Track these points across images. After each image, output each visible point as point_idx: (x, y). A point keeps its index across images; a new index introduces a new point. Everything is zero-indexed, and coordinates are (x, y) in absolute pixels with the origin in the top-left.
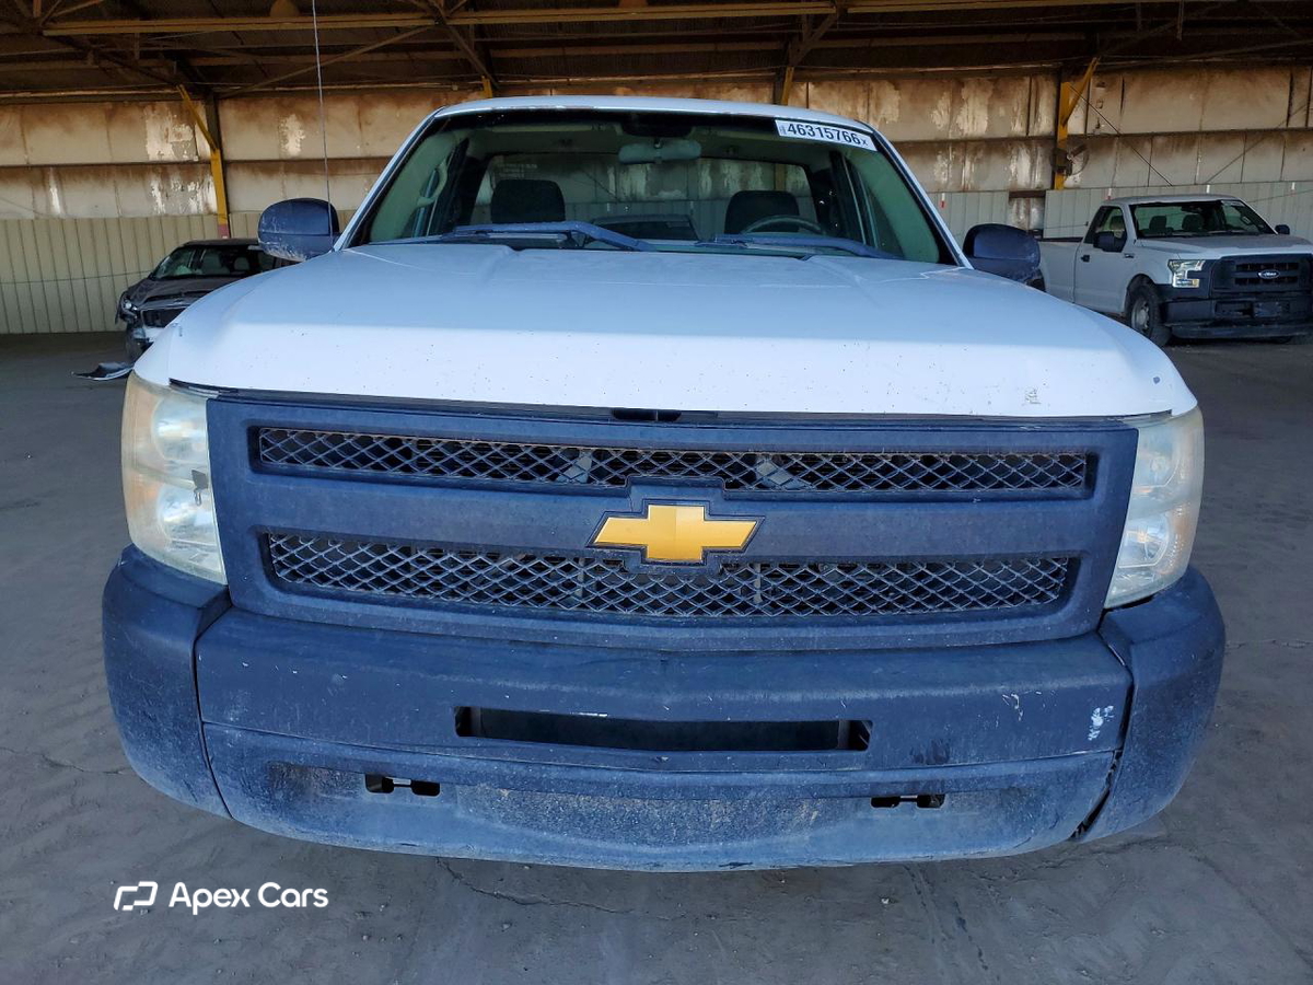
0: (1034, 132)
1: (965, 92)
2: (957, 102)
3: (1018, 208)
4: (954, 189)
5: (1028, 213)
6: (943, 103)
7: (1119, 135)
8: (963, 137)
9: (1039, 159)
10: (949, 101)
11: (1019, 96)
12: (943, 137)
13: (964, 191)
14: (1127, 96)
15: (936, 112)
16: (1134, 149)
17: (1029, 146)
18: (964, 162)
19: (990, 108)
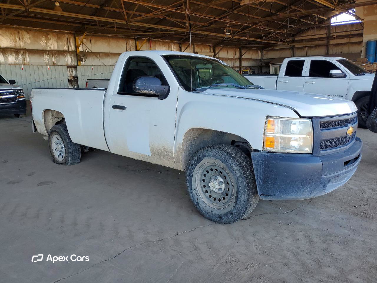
0: (70, 50)
1: (49, 37)
2: (47, 40)
3: (69, 70)
4: (50, 64)
5: (72, 72)
6: (43, 39)
7: (92, 52)
8: (51, 49)
9: (73, 57)
10: (45, 39)
11: (65, 39)
12: (45, 49)
13: (54, 65)
14: (92, 42)
15: (41, 41)
16: (96, 56)
17: (70, 54)
18: (52, 57)
19: (57, 42)
